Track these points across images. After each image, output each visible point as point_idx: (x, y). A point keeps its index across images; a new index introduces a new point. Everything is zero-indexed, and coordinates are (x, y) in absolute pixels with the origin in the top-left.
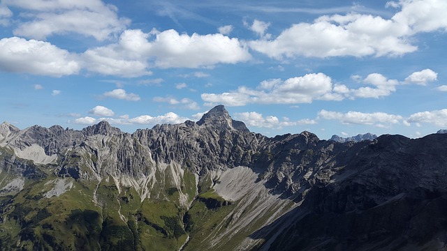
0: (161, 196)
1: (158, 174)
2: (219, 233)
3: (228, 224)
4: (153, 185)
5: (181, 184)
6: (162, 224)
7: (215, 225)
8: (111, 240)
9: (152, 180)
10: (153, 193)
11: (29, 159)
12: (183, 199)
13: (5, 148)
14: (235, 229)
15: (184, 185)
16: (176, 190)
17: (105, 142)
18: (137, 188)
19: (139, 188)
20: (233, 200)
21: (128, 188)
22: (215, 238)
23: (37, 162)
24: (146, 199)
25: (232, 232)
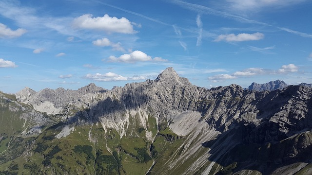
0: (134, 134)
1: (130, 119)
2: (175, 159)
3: (181, 152)
4: (127, 127)
5: (147, 124)
6: (135, 153)
7: (172, 153)
8: (102, 166)
9: (127, 123)
10: (128, 132)
11: (44, 112)
12: (149, 135)
13: (27, 105)
14: (187, 155)
15: (148, 126)
16: (143, 129)
17: (94, 98)
18: (117, 129)
19: (119, 129)
20: (184, 135)
21: (111, 129)
22: (173, 162)
23: (49, 113)
24: (124, 136)
25: (184, 158)
